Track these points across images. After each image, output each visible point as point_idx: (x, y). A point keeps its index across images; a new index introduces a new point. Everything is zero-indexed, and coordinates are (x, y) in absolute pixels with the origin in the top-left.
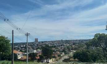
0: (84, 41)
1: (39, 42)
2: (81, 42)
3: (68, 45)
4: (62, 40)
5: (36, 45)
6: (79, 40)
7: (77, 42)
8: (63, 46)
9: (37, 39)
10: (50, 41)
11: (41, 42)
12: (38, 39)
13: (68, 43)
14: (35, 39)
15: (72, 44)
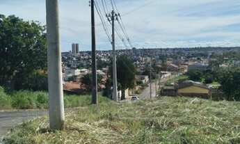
0: (184, 52)
1: (81, 52)
2: (178, 53)
3: (149, 59)
4: (134, 49)
5: (74, 59)
6: (174, 49)
7: (169, 54)
8: (138, 62)
9: (77, 45)
10: (107, 52)
11: (87, 52)
12: (79, 46)
13: (149, 56)
14: (73, 45)
15: (158, 57)
